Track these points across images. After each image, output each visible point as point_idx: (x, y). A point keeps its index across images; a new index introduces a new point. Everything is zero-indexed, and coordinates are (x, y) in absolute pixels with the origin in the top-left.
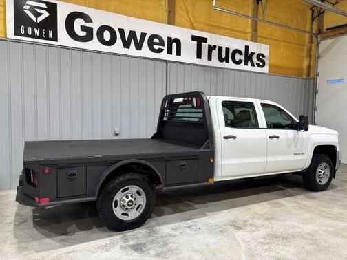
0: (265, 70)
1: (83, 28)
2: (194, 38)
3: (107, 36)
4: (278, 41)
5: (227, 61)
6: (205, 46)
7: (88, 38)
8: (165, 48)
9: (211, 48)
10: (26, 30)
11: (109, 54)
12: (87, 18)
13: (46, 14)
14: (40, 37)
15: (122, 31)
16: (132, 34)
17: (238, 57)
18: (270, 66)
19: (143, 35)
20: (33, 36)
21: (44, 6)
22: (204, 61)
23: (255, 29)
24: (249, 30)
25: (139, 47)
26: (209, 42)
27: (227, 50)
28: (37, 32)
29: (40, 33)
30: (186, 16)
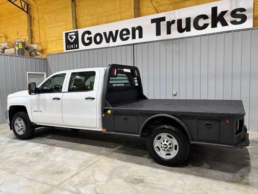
0: (249, 24)
1: (88, 39)
2: (153, 21)
3: (98, 39)
5: (189, 30)
7: (90, 43)
9: (170, 24)
10: (69, 47)
11: (100, 48)
12: (89, 33)
13: (75, 37)
14: (73, 49)
15: (105, 33)
16: (111, 33)
17: (202, 22)
19: (117, 32)
20: (71, 49)
21: (74, 34)
25: (114, 40)
26: (167, 20)
27: (188, 19)
28: (72, 47)
30: (151, 5)
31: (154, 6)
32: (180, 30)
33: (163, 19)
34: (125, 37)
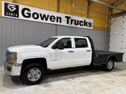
0: (92, 28)
1: (27, 13)
2: (66, 17)
3: (36, 16)
4: (97, 18)
5: (78, 25)
6: (70, 20)
7: (29, 16)
8: (56, 20)
9: (72, 20)
10: (8, 14)
11: (36, 22)
12: (29, 10)
13: (15, 9)
14: (13, 16)
15: (41, 14)
16: (44, 15)
17: (82, 23)
18: (93, 27)
19: (48, 16)
20: (11, 16)
21: (15, 6)
22: (69, 25)
23: (88, 14)
24: (86, 14)
25: (47, 20)
26: (71, 18)
27: (78, 21)
29: (13, 15)
30: (63, 9)
31: (65, 10)
32: (75, 24)
33: (70, 18)
34: (53, 20)
